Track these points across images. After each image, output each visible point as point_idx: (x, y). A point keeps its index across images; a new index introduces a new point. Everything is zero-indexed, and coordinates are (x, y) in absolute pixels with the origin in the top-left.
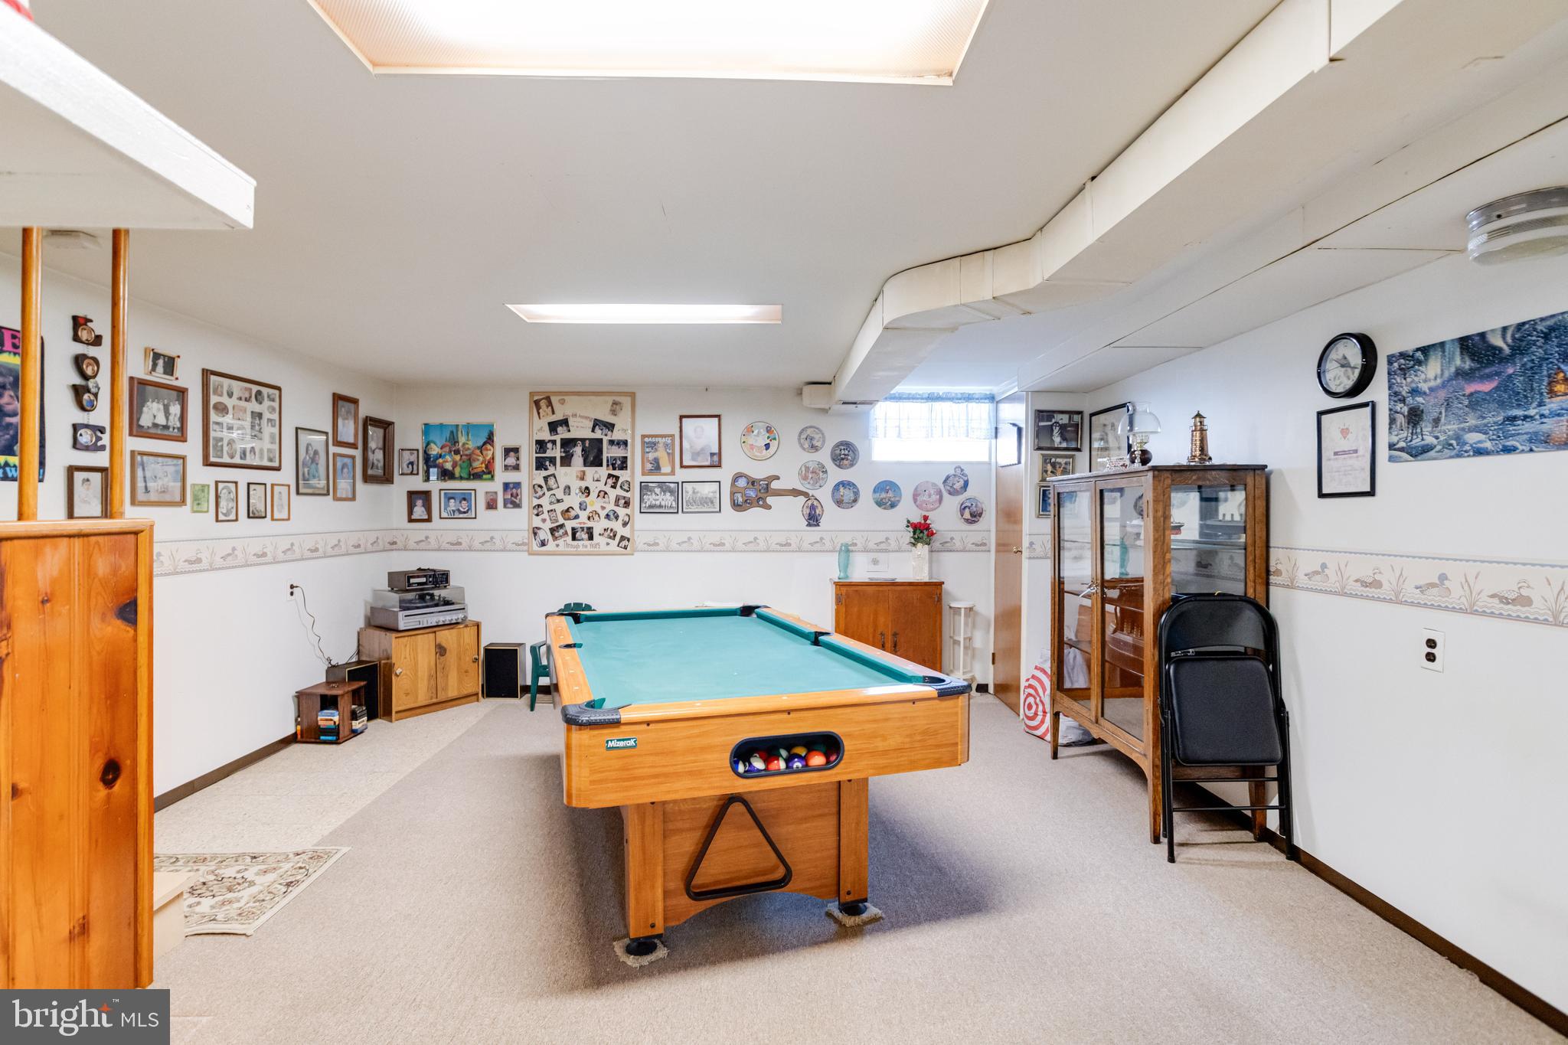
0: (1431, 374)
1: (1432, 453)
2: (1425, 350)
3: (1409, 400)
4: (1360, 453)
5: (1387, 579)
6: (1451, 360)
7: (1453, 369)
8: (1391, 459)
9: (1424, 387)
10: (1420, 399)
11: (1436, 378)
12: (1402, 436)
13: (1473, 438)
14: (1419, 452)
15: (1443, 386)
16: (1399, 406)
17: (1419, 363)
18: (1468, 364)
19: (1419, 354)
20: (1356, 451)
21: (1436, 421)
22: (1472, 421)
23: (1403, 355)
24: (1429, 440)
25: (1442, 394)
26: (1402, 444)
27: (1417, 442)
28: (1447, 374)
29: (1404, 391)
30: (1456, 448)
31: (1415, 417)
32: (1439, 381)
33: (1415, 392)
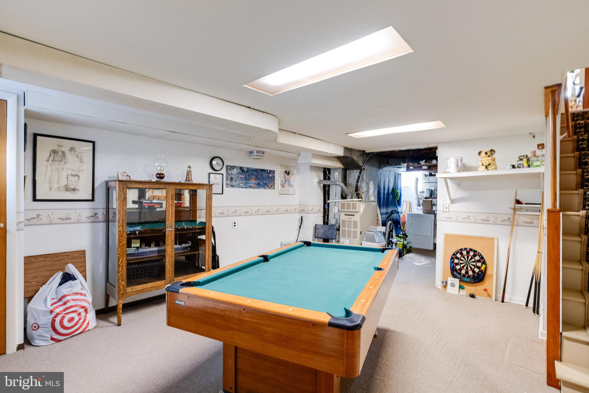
0: (235, 171)
1: (235, 187)
2: (234, 167)
3: (231, 175)
4: (219, 184)
5: (226, 212)
6: (238, 170)
7: (238, 172)
8: (227, 187)
9: (233, 174)
10: (232, 176)
11: (235, 172)
12: (229, 182)
13: (241, 185)
14: (233, 186)
15: (237, 174)
16: (229, 176)
17: (233, 168)
18: (241, 172)
19: (233, 167)
20: (218, 184)
21: (235, 181)
22: (241, 182)
23: (230, 166)
24: (234, 184)
25: (236, 176)
26: (229, 184)
27: (232, 184)
28: (237, 172)
29: (230, 173)
30: (239, 186)
31: (231, 179)
32: (236, 173)
33: (232, 174)
